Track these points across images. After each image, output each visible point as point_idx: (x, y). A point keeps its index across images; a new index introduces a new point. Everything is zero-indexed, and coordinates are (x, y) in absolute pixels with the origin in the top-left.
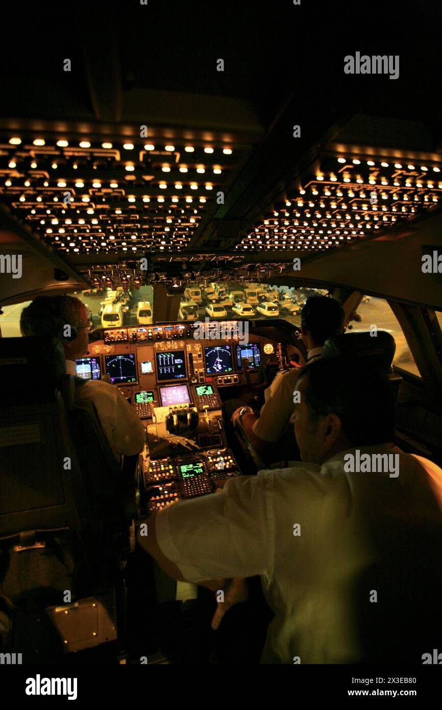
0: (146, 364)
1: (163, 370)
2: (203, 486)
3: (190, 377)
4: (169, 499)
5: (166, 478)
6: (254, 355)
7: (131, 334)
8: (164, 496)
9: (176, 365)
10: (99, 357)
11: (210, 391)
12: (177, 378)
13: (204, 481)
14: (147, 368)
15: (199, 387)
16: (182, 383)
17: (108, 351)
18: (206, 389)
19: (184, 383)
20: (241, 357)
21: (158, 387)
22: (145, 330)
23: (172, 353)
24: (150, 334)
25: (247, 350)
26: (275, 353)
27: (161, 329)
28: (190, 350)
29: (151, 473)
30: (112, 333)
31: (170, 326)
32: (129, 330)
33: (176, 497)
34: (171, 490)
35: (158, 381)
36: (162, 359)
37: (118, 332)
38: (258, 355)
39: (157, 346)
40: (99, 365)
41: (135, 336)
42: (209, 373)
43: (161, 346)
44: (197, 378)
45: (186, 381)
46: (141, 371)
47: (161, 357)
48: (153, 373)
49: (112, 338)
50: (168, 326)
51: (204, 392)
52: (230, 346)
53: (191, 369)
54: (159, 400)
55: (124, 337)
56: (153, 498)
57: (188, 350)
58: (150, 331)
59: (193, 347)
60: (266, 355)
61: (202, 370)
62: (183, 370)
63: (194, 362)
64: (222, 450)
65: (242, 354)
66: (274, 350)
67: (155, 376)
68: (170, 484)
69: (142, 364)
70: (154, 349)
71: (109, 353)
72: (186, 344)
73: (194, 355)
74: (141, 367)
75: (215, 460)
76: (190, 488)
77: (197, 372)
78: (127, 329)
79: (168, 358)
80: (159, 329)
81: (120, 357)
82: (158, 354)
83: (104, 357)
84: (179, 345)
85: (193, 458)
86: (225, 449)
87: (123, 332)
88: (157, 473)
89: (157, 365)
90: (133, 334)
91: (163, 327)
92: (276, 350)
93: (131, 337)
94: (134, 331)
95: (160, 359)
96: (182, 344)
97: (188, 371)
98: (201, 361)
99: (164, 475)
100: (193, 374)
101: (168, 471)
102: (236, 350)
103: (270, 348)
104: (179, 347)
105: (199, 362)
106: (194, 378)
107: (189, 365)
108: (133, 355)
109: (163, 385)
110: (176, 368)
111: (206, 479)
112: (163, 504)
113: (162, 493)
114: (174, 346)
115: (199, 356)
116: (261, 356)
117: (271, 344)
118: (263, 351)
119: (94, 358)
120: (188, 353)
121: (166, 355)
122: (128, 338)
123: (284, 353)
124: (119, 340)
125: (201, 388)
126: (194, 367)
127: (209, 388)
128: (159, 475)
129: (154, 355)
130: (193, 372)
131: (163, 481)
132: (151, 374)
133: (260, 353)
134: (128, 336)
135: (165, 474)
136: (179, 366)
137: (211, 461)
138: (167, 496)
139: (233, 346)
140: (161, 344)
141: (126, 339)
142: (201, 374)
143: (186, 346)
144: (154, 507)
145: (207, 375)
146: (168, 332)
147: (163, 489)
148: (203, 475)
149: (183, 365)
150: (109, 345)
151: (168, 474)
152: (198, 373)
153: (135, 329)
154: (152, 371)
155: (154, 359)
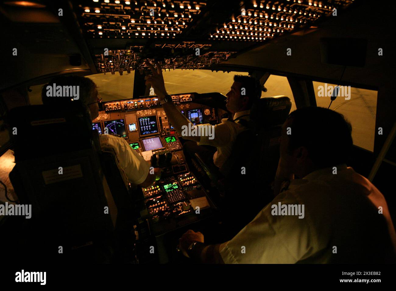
0: (132, 125)
1: (143, 128)
2: (180, 195)
3: (161, 132)
4: (161, 205)
5: (156, 193)
6: (199, 116)
7: (123, 105)
8: (158, 204)
9: (151, 125)
10: (100, 123)
11: (174, 140)
12: (152, 133)
13: (180, 192)
14: (133, 127)
15: (167, 137)
16: (156, 136)
17: (106, 118)
18: (172, 138)
19: (157, 136)
20: (191, 118)
21: (141, 139)
22: (132, 102)
23: (148, 117)
24: (136, 105)
25: (194, 114)
26: (211, 115)
27: (143, 101)
28: (159, 115)
29: (146, 191)
30: (110, 105)
31: (149, 99)
32: (121, 102)
33: (165, 204)
34: (161, 200)
35: (141, 136)
36: (142, 121)
37: (114, 104)
38: (201, 116)
39: (138, 114)
40: (101, 128)
41: (126, 106)
42: (172, 129)
43: (141, 113)
44: (165, 132)
45: (158, 134)
46: (129, 130)
47: (141, 120)
48: (137, 130)
49: (111, 108)
50: (147, 99)
51: (171, 140)
52: (184, 111)
53: (161, 127)
54: (143, 147)
55: (118, 108)
56: (151, 206)
57: (158, 115)
58: (136, 103)
59: (161, 113)
60: (206, 116)
61: (167, 127)
62: (155, 128)
63: (163, 122)
64: (187, 174)
65: (191, 116)
66: (210, 113)
67: (138, 133)
68: (160, 197)
69: (130, 125)
70: (137, 116)
71: (107, 119)
72: (157, 111)
73: (162, 118)
74: (129, 127)
75: (184, 180)
76: (173, 198)
77: (164, 128)
78: (120, 102)
79: (146, 121)
80: (141, 101)
81: (114, 122)
82: (139, 119)
83: (103, 123)
84: (152, 112)
85: (170, 180)
86: (189, 173)
87: (117, 104)
88: (150, 191)
89: (139, 125)
90: (124, 105)
91: (144, 100)
92: (211, 112)
93: (123, 107)
94: (125, 103)
95: (141, 122)
96: (154, 111)
97: (159, 128)
98: (167, 122)
99: (154, 192)
100: (162, 130)
101: (157, 189)
102: (188, 114)
103: (208, 112)
104: (153, 113)
105: (166, 122)
106: (163, 132)
107: (159, 124)
108: (123, 120)
109: (144, 138)
110: (151, 127)
111: (181, 191)
112: (158, 209)
113: (156, 202)
114: (149, 113)
115: (166, 118)
116: (203, 117)
117: (208, 109)
118: (204, 113)
119: (97, 123)
120: (158, 117)
121: (144, 119)
122: (121, 108)
123: (217, 114)
124: (115, 109)
125: (168, 138)
126: (163, 126)
127: (173, 138)
128: (152, 192)
129: (137, 119)
130: (163, 129)
131: (154, 196)
132: (135, 131)
133: (202, 115)
134: (121, 106)
135: (156, 191)
136: (153, 126)
137: (182, 180)
138: (159, 204)
139: (186, 112)
140: (141, 112)
141: (120, 109)
142: (167, 129)
143: (157, 112)
144: (152, 211)
145: (171, 130)
146: (148, 103)
147: (156, 200)
148: (179, 189)
149: (156, 124)
150: (108, 113)
151: (157, 191)
152: (166, 129)
153: (125, 102)
154: (136, 130)
155: (137, 122)
